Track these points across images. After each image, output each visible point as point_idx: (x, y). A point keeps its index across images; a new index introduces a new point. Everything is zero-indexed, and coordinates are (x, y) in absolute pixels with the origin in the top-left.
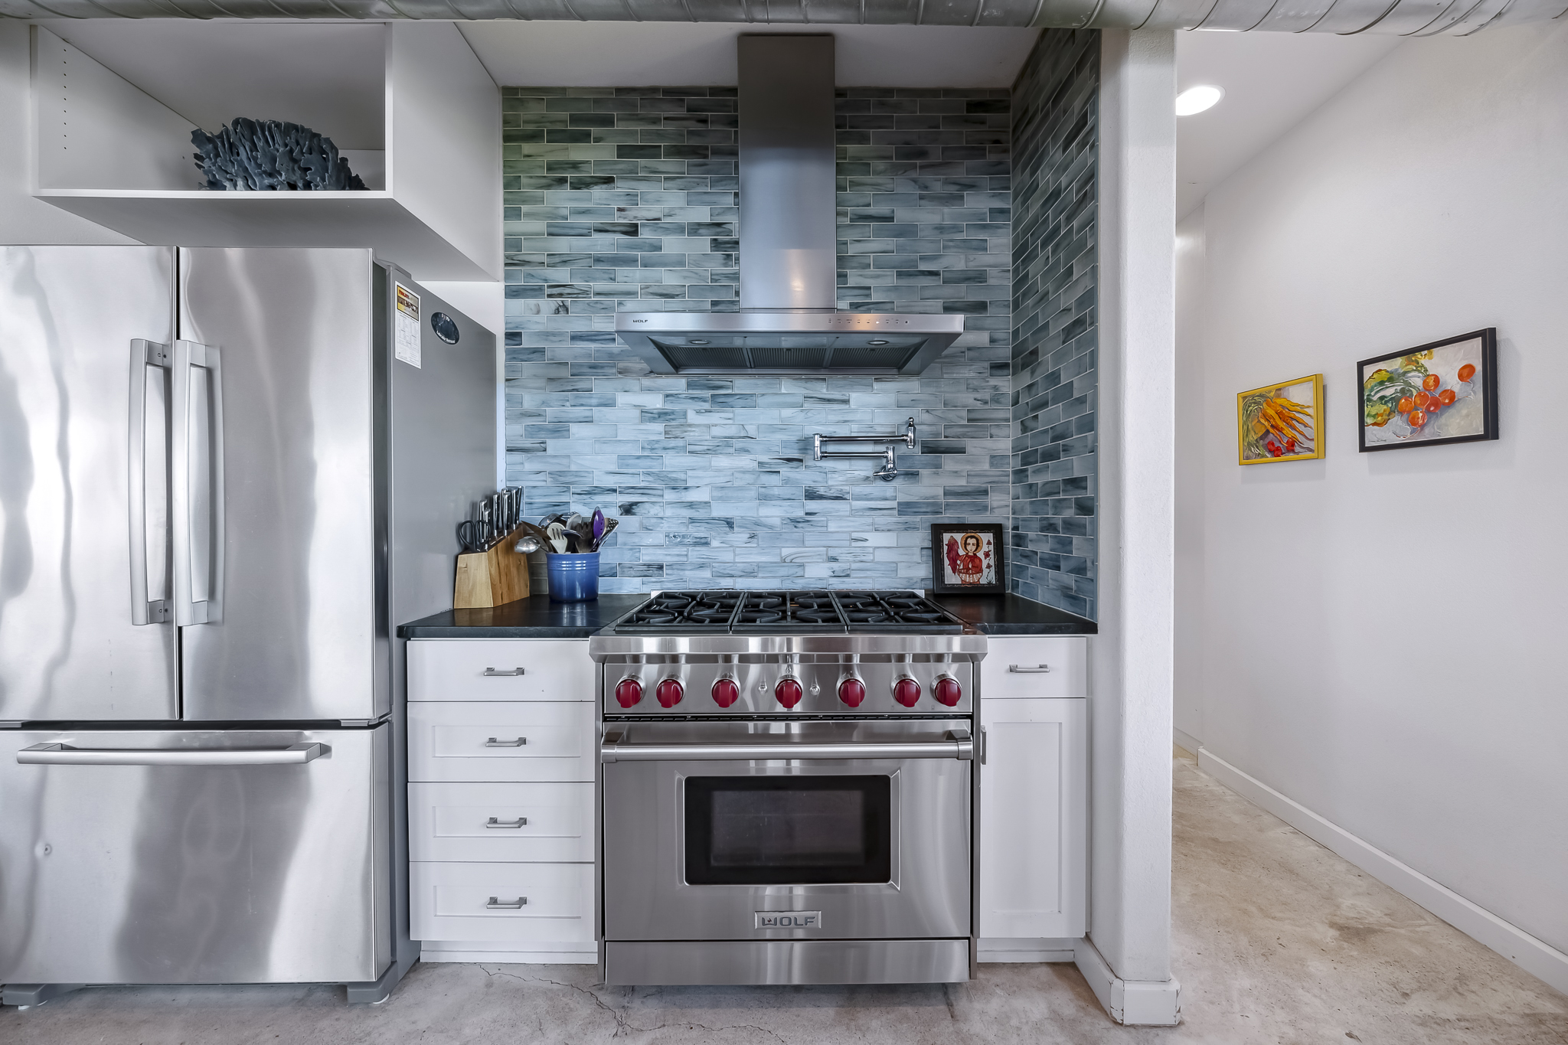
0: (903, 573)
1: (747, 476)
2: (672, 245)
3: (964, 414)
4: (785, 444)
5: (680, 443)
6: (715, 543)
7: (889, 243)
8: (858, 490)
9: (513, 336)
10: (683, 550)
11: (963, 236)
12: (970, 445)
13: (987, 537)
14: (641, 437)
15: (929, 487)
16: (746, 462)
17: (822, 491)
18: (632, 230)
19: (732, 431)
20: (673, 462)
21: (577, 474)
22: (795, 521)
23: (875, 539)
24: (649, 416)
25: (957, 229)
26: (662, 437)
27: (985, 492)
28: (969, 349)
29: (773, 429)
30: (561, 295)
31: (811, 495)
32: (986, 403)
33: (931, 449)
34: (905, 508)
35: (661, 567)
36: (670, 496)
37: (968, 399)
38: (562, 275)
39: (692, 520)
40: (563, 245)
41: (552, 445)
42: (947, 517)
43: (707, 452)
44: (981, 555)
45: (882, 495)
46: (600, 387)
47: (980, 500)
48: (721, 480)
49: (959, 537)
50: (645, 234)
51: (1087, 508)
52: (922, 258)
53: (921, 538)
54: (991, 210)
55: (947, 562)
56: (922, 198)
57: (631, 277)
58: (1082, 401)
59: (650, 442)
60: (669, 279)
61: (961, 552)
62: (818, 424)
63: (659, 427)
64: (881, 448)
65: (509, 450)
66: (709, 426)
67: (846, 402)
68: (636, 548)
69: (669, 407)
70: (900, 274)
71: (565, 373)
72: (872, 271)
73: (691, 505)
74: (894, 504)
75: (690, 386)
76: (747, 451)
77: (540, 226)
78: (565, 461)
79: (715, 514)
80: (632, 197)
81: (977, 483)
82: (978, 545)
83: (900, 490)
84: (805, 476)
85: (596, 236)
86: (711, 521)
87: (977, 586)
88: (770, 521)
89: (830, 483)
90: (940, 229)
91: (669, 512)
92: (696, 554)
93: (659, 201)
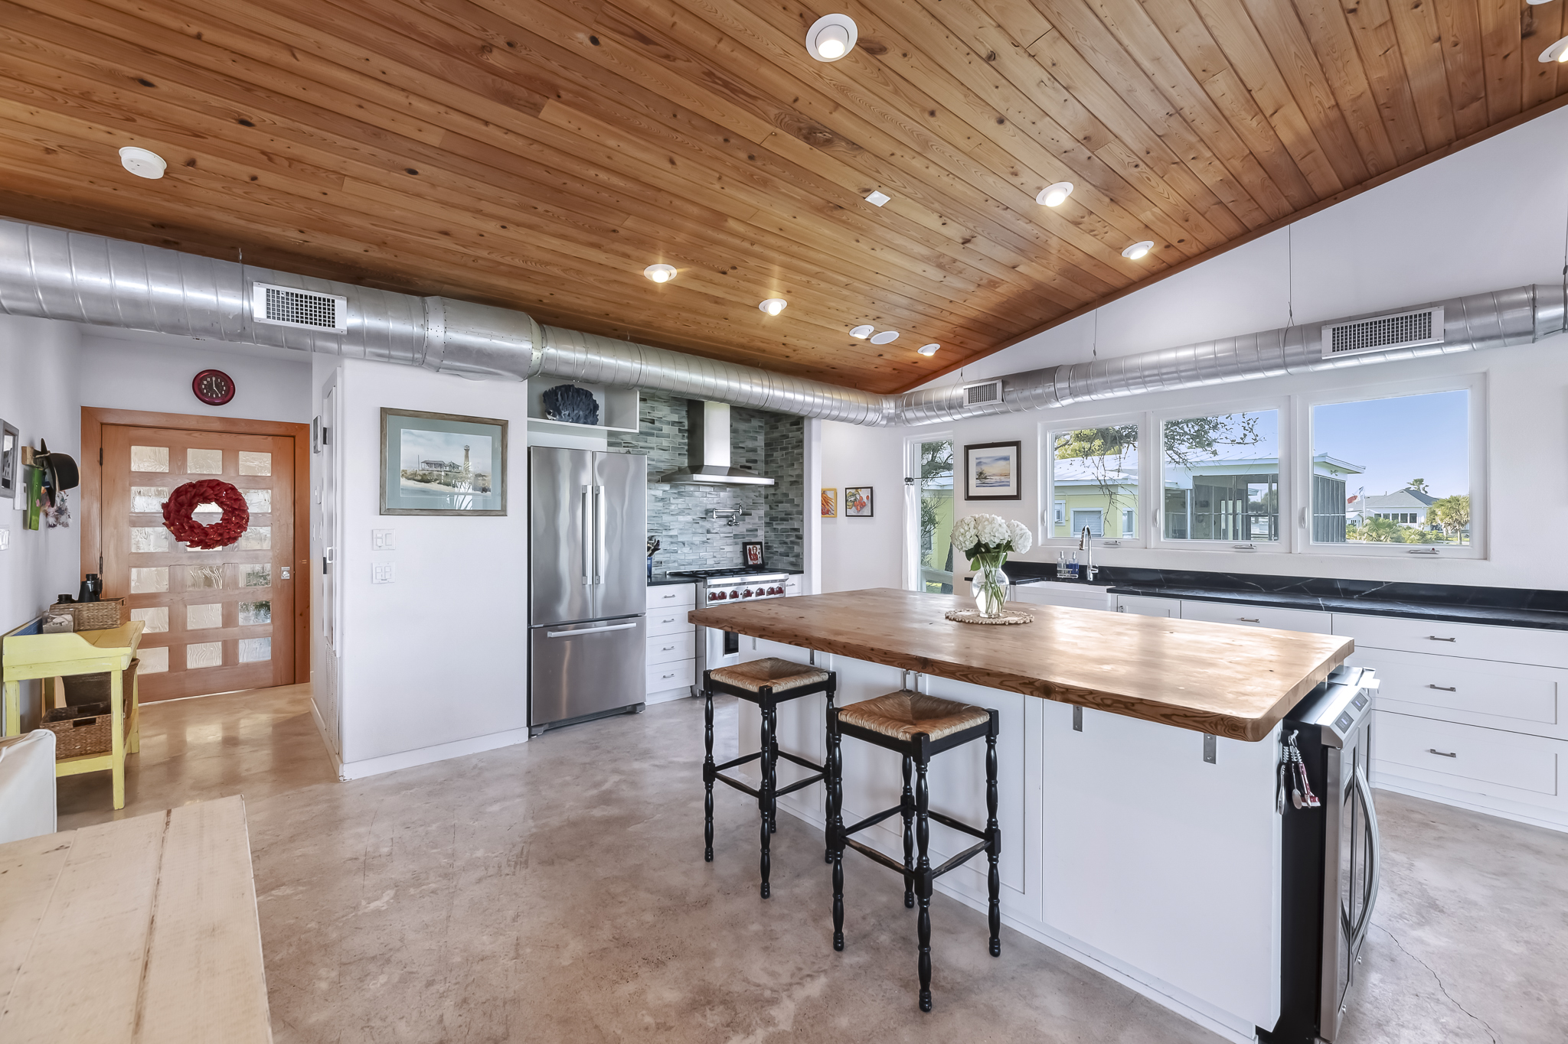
0: (732, 560)
1: (689, 524)
2: (666, 429)
3: (751, 501)
4: (701, 512)
5: (668, 511)
8: (721, 530)
10: (668, 555)
11: (751, 435)
12: (753, 512)
13: (758, 547)
14: (655, 508)
15: (742, 528)
16: (689, 518)
17: (711, 531)
18: (653, 422)
19: (684, 506)
20: (666, 518)
22: (704, 542)
23: (725, 549)
24: (657, 499)
26: (663, 508)
27: (757, 530)
29: (697, 506)
30: (628, 447)
31: (708, 532)
34: (736, 536)
37: (752, 495)
39: (672, 543)
42: (747, 540)
43: (677, 515)
44: (757, 553)
45: (729, 532)
47: (755, 533)
48: (681, 526)
49: (751, 547)
50: (657, 424)
51: (800, 537)
53: (739, 548)
54: (759, 426)
55: (747, 555)
57: (653, 441)
58: (798, 505)
60: (665, 443)
61: (751, 552)
63: (661, 504)
66: (677, 504)
73: (671, 536)
74: (732, 535)
76: (689, 514)
79: (679, 540)
80: (653, 408)
81: (755, 527)
82: (756, 550)
83: (734, 529)
84: (706, 525)
86: (676, 543)
87: (757, 564)
88: (696, 542)
89: (714, 527)
90: (745, 431)
93: (661, 411)
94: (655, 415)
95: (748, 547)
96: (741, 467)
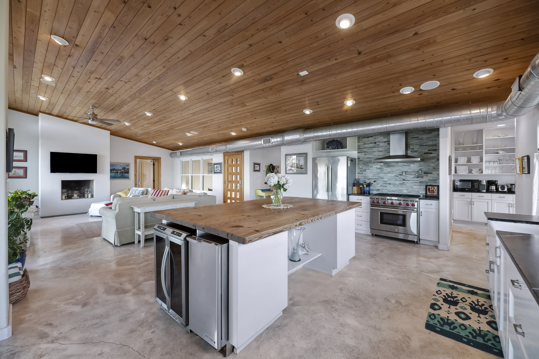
0: (420, 192)
1: (393, 177)
2: (381, 144)
3: (432, 167)
4: (399, 172)
5: (382, 172)
6: (388, 187)
7: (418, 141)
8: (412, 179)
9: (358, 158)
10: (383, 187)
11: (432, 139)
12: (433, 172)
13: (436, 187)
15: (425, 179)
16: (393, 175)
17: (406, 179)
18: (375, 143)
19: (391, 171)
20: (381, 175)
21: (367, 177)
22: (401, 184)
23: (415, 187)
24: (378, 168)
25: (431, 138)
26: (380, 171)
27: (436, 180)
28: (433, 157)
29: (397, 170)
30: (365, 152)
31: (404, 180)
32: (436, 165)
33: (425, 173)
34: (420, 182)
35: (379, 190)
36: (381, 180)
37: (433, 165)
38: (365, 150)
39: (384, 183)
40: (366, 146)
41: (364, 172)
42: (428, 184)
43: (387, 173)
44: (434, 190)
45: (416, 180)
46: (370, 165)
48: (389, 178)
49: (430, 187)
50: (377, 143)
52: (424, 143)
53: (424, 187)
55: (428, 191)
56: (424, 133)
57: (375, 149)
59: (378, 172)
60: (381, 149)
61: (431, 189)
62: (405, 169)
63: (379, 170)
64: (416, 173)
65: (358, 173)
66: (387, 170)
67: (410, 166)
68: (376, 187)
69: (381, 167)
70: (420, 146)
71: (366, 163)
72: (415, 146)
73: (384, 181)
74: (419, 182)
75: (384, 164)
76: (393, 173)
77: (362, 143)
78: (365, 175)
79: (388, 182)
80: (375, 139)
81: (434, 178)
83: (420, 179)
84: (403, 177)
85: (370, 144)
86: (387, 183)
87: (433, 195)
88: (397, 184)
89: (407, 178)
90: (427, 138)
91: (381, 182)
92: (385, 188)
93: (379, 139)
94: (376, 141)
95: (428, 187)
96: (424, 153)
